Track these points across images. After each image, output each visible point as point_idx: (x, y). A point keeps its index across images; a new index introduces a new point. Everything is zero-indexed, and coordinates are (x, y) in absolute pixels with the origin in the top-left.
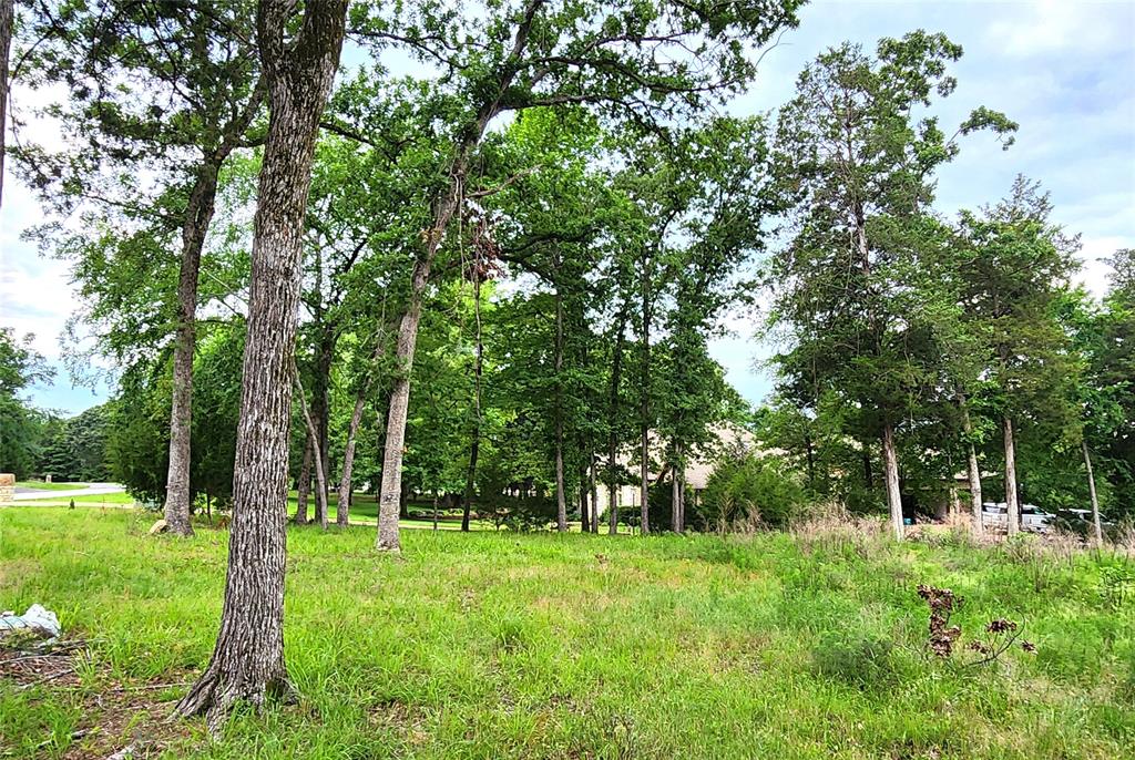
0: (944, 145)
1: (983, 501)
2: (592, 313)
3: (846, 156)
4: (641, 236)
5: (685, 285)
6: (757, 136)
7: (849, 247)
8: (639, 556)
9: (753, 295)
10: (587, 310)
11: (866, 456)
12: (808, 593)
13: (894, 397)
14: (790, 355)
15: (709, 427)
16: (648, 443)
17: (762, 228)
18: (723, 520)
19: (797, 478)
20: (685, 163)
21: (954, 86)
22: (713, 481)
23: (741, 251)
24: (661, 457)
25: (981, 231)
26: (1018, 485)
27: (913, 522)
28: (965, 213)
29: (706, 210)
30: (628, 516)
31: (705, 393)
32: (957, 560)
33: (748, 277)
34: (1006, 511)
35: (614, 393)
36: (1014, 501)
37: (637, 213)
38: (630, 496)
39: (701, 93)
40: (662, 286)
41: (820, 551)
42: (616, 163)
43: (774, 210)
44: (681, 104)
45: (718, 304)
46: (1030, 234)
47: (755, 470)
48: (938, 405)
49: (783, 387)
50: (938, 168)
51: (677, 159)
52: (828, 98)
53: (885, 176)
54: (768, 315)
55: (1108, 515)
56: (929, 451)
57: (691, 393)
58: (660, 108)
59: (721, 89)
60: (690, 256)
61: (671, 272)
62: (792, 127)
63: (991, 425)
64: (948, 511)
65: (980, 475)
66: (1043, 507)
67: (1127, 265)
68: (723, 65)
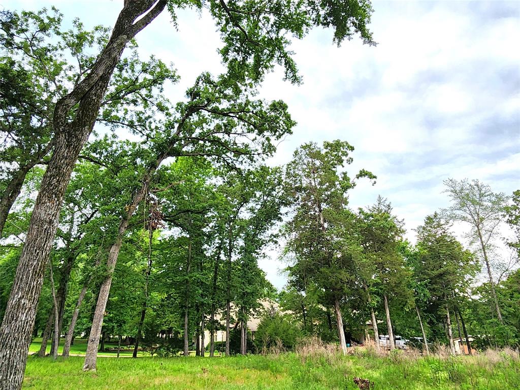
0: (351, 182)
1: (379, 334)
2: (206, 246)
3: (313, 184)
4: (228, 213)
5: (248, 235)
6: (278, 174)
7: (316, 221)
8: (224, 368)
9: (277, 240)
10: (203, 245)
11: (328, 314)
12: (304, 384)
13: (338, 287)
14: (294, 267)
15: (258, 301)
16: (230, 308)
17: (281, 211)
18: (265, 347)
19: (299, 324)
20: (248, 183)
21: (352, 161)
22: (260, 327)
23: (272, 221)
24: (236, 315)
25: (367, 216)
26: (392, 327)
27: (350, 346)
28: (360, 209)
29: (257, 203)
30: (220, 347)
31: (256, 284)
32: (370, 364)
33: (275, 232)
34: (388, 339)
35: (215, 284)
36: (392, 334)
37: (227, 202)
38: (221, 336)
39: (254, 156)
40: (238, 235)
41: (309, 362)
42: (219, 181)
43: (286, 205)
44: (246, 159)
45: (263, 243)
46: (385, 218)
47: (280, 321)
48: (357, 290)
49: (292, 281)
50: (349, 191)
51: (245, 181)
52: (306, 162)
53: (329, 193)
54: (284, 249)
55: (430, 340)
56: (355, 311)
57: (250, 284)
58: (237, 161)
59: (262, 155)
60: (250, 222)
61: (242, 229)
62: (292, 172)
63: (378, 299)
64: (365, 340)
65: (377, 322)
66: (404, 336)
67: (423, 232)
68: (263, 146)
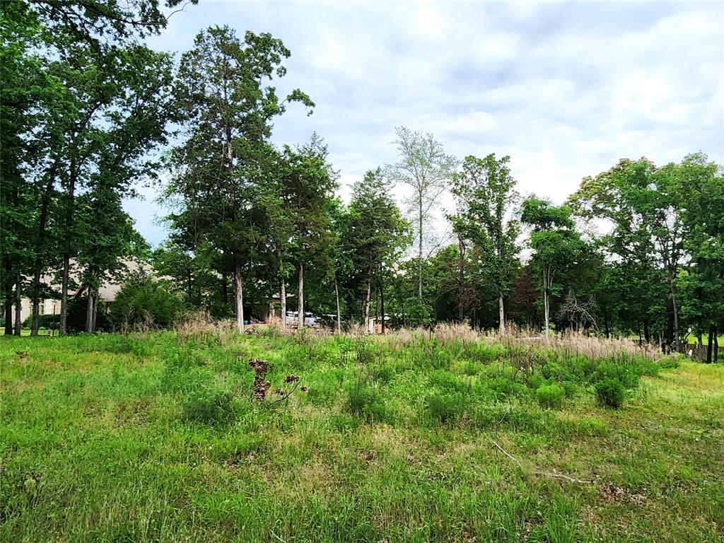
0: (278, 105)
1: (287, 310)
2: (25, 165)
3: (223, 96)
4: (72, 115)
5: (106, 156)
6: (165, 66)
7: (221, 153)
8: (56, 351)
9: (157, 172)
10: (20, 162)
11: (224, 282)
12: (182, 369)
13: (243, 248)
14: (180, 216)
15: (119, 259)
16: (70, 267)
17: (166, 129)
18: (126, 323)
19: (180, 295)
20: (111, 70)
21: (285, 72)
22: (120, 296)
23: (150, 142)
24: (80, 278)
25: (295, 159)
26: (304, 302)
27: (249, 323)
28: (287, 147)
29: (126, 107)
30: (50, 322)
31: (118, 235)
32: (271, 344)
33: (155, 160)
34: (297, 316)
35: (42, 228)
36: (302, 310)
37: (69, 96)
38: (50, 307)
39: (126, 24)
40: (88, 154)
41: (192, 342)
42: (54, 55)
43: (175, 119)
44: (109, 27)
45: (132, 175)
46: (318, 165)
47: (151, 289)
48: (266, 254)
49: (175, 236)
50: (274, 117)
51: (104, 66)
52: (214, 56)
53: (245, 114)
54: (167, 188)
55: (344, 318)
56: (260, 281)
57: (107, 234)
58: (93, 25)
59: (141, 27)
60: (111, 137)
61: (95, 146)
62: (190, 68)
63: (293, 268)
64: (268, 316)
65: (286, 295)
66: (316, 313)
67: (359, 190)
68: (143, 10)
